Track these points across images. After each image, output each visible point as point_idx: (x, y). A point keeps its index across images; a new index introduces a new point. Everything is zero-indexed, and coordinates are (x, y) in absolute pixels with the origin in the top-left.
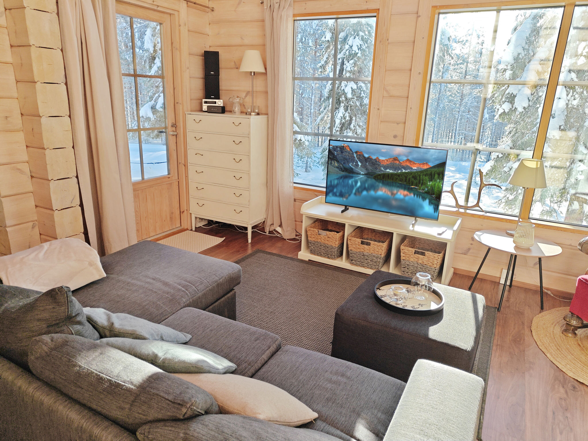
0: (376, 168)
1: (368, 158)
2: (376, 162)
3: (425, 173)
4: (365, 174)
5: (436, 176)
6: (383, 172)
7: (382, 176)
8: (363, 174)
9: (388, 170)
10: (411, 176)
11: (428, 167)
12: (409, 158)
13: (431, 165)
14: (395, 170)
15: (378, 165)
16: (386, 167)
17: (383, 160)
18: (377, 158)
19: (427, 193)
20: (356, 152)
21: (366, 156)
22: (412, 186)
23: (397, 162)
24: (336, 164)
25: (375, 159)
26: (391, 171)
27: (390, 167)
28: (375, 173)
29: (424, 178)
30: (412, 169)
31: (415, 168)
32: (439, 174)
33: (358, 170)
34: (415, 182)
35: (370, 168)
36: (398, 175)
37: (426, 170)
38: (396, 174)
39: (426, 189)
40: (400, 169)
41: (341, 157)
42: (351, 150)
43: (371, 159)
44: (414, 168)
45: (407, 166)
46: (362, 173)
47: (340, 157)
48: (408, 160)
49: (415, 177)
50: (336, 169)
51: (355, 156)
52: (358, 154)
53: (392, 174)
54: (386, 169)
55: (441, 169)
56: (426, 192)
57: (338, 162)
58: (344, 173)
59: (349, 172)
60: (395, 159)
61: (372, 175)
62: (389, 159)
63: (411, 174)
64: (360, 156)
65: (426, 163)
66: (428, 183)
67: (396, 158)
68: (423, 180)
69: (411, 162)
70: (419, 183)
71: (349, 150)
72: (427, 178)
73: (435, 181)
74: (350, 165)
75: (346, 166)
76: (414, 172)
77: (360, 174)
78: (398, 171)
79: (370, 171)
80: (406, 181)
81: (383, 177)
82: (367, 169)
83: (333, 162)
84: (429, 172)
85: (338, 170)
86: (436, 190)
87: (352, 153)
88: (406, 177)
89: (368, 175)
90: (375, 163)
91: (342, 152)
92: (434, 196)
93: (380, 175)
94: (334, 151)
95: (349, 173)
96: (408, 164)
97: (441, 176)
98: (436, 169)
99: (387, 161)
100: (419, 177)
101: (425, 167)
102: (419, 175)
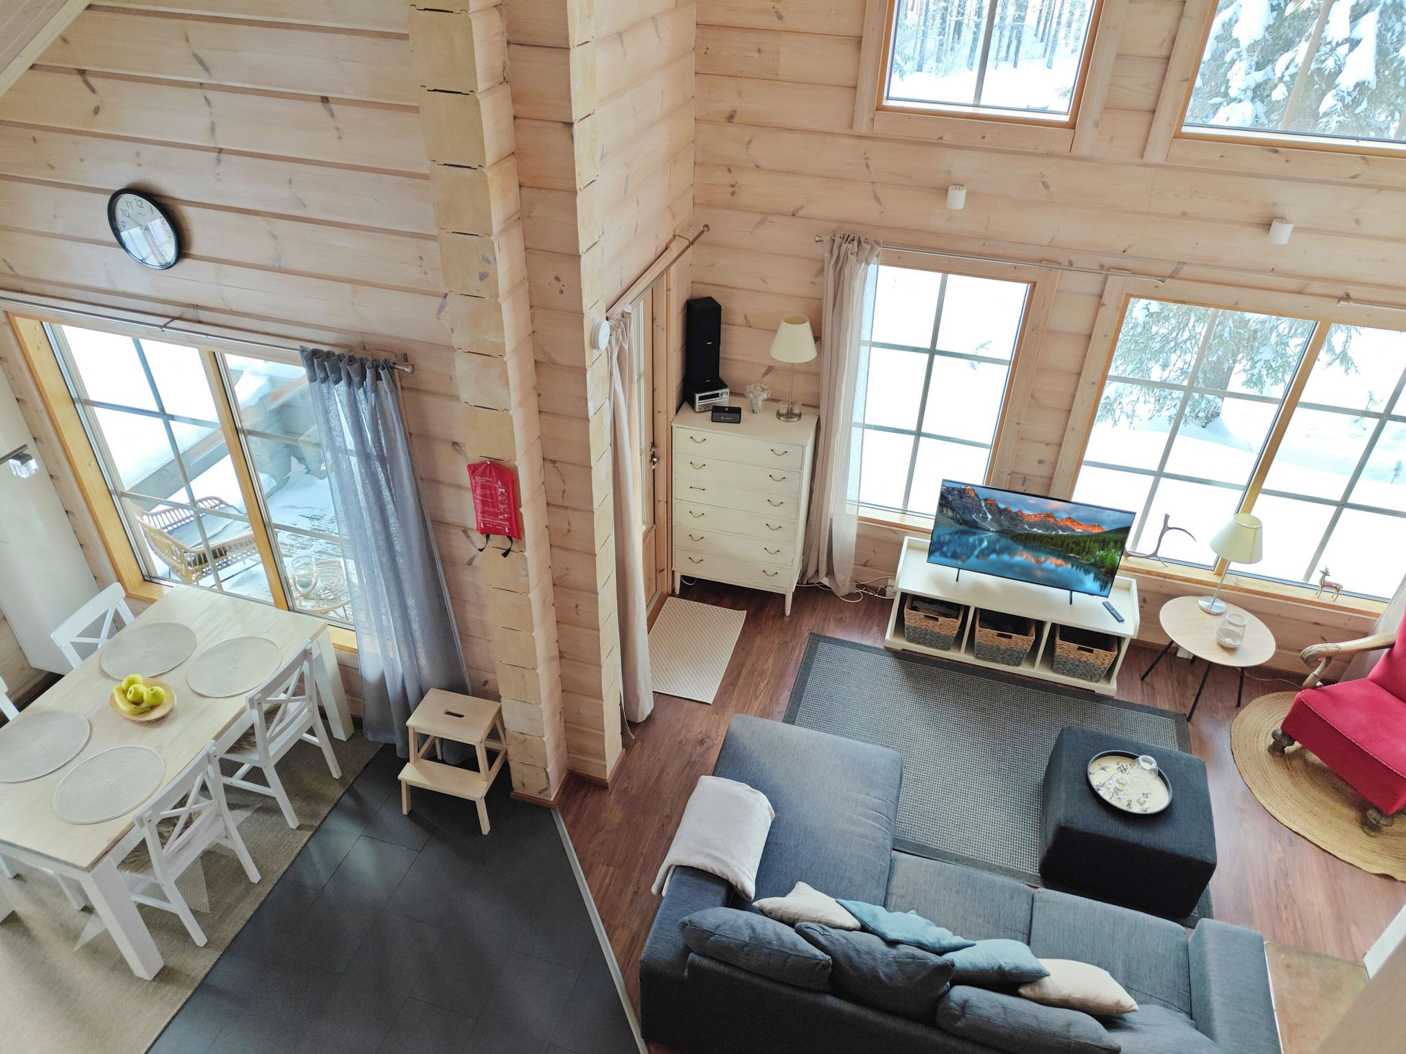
0: (1016, 525)
1: (1005, 510)
2: (1017, 516)
3: (1094, 538)
4: (997, 532)
5: (1112, 544)
6: (1026, 532)
7: (1024, 537)
8: (993, 532)
9: (1035, 529)
10: (1071, 541)
11: (1100, 531)
12: (1072, 516)
13: (1106, 528)
14: (1046, 531)
15: (1020, 520)
16: (1032, 525)
17: (1028, 515)
18: (1020, 511)
19: (1094, 565)
20: (985, 500)
21: (1002, 506)
22: (1071, 555)
23: (1052, 520)
24: (950, 514)
25: (1016, 513)
26: (1040, 531)
27: (1039, 525)
28: (1013, 532)
29: (1092, 545)
30: (1074, 531)
31: (1080, 531)
32: (1116, 543)
33: (985, 525)
34: (1076, 549)
35: (1006, 524)
36: (1052, 538)
37: (1098, 535)
38: (1047, 536)
39: (1093, 560)
40: (1055, 530)
41: (959, 504)
42: (976, 495)
43: (1010, 512)
44: (1077, 530)
45: (1068, 526)
46: (992, 529)
47: (957, 503)
48: (1069, 518)
49: (1077, 543)
50: (949, 520)
51: (983, 505)
52: (988, 502)
53: (1041, 536)
54: (1033, 527)
55: (1121, 536)
56: (1091, 564)
57: (953, 510)
58: (962, 527)
59: (973, 527)
60: (1050, 515)
61: (1008, 534)
62: (1039, 514)
63: (1072, 538)
64: (991, 505)
65: (1098, 526)
66: (1097, 553)
67: (1051, 513)
68: (1089, 548)
69: (1075, 522)
70: (1083, 552)
71: (973, 495)
72: (1097, 546)
73: (1109, 550)
74: (974, 517)
75: (967, 517)
76: (1077, 537)
77: (988, 530)
78: (1052, 532)
79: (1006, 528)
80: (1062, 546)
81: (1026, 539)
82: (1000, 525)
83: (945, 510)
84: (1100, 538)
85: (953, 523)
86: (1108, 562)
87: (978, 499)
88: (1063, 542)
89: (1002, 532)
90: (1016, 518)
91: (961, 498)
92: (1103, 570)
93: (1020, 535)
94: (949, 494)
95: (971, 527)
96: (1069, 524)
97: (1119, 544)
98: (1113, 535)
99: (1036, 516)
100: (1085, 543)
101: (1096, 531)
102: (1084, 541)
